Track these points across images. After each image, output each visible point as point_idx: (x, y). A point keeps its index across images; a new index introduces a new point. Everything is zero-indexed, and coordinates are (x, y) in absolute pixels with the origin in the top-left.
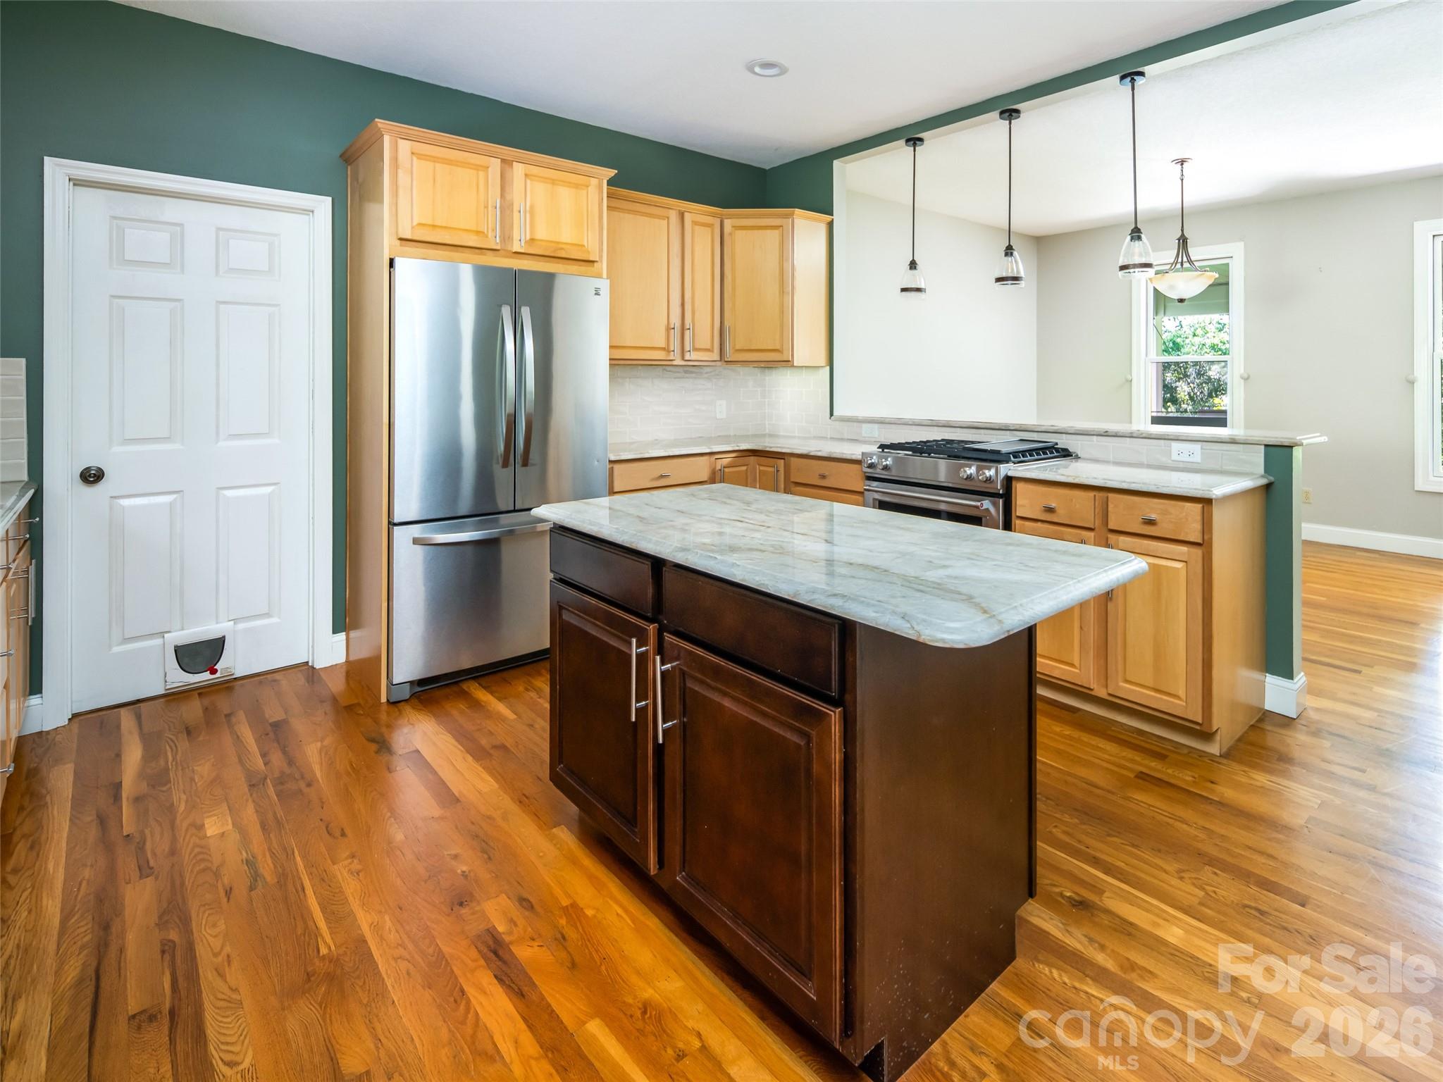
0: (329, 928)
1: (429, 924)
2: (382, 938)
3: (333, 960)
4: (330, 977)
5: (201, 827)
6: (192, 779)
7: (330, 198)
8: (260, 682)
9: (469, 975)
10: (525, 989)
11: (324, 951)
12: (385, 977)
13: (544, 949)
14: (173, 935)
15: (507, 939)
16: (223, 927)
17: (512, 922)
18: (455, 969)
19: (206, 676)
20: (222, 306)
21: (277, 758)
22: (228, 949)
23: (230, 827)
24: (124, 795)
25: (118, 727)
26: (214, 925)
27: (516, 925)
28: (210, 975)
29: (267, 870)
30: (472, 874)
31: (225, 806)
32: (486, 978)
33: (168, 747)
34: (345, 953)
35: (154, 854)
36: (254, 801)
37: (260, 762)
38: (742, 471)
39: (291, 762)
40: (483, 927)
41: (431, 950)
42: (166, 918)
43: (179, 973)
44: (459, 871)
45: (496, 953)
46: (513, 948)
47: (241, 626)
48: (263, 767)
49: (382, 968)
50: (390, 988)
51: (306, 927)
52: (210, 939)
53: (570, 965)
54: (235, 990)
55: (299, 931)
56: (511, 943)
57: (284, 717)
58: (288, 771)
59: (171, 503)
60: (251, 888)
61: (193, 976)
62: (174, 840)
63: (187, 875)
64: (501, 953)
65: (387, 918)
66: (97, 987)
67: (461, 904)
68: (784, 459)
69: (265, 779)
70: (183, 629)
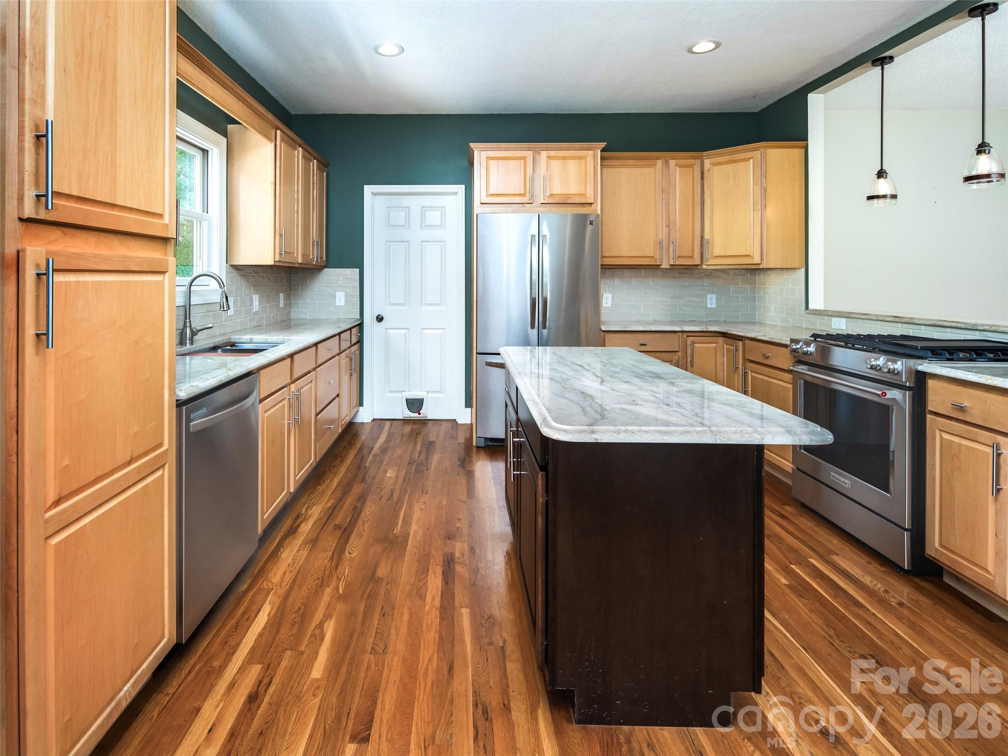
0: (401, 525)
1: (433, 540)
2: (415, 537)
3: (396, 536)
4: (391, 541)
5: (386, 472)
6: (393, 454)
7: (464, 186)
8: (436, 423)
9: (434, 566)
10: (450, 582)
11: (395, 532)
12: (407, 550)
13: (467, 571)
14: (359, 505)
15: (457, 560)
16: (373, 509)
17: (463, 555)
18: (431, 561)
19: (416, 415)
20: (424, 243)
21: (423, 456)
22: (370, 517)
23: (394, 476)
24: (372, 453)
25: (384, 427)
26: (371, 507)
27: (463, 557)
28: (360, 523)
29: (396, 496)
30: (461, 529)
31: (396, 468)
32: (439, 570)
33: (393, 440)
34: (400, 536)
35: (369, 476)
36: (407, 469)
37: (417, 455)
38: (712, 347)
39: (427, 459)
40: (451, 551)
41: (427, 550)
42: (360, 499)
43: (353, 519)
44: (457, 526)
45: (449, 563)
46: (456, 564)
47: (430, 395)
48: (417, 457)
49: (408, 547)
50: (406, 555)
51: (395, 521)
52: (367, 511)
53: (473, 583)
54: (364, 531)
55: (392, 521)
56: (457, 562)
57: (435, 440)
58: (424, 461)
59: (405, 334)
60: (388, 500)
61: (356, 521)
62: (376, 474)
63: (373, 487)
64: (450, 564)
65: (421, 531)
66: (333, 511)
67: (449, 538)
68: (742, 341)
69: (415, 462)
70: (409, 391)
